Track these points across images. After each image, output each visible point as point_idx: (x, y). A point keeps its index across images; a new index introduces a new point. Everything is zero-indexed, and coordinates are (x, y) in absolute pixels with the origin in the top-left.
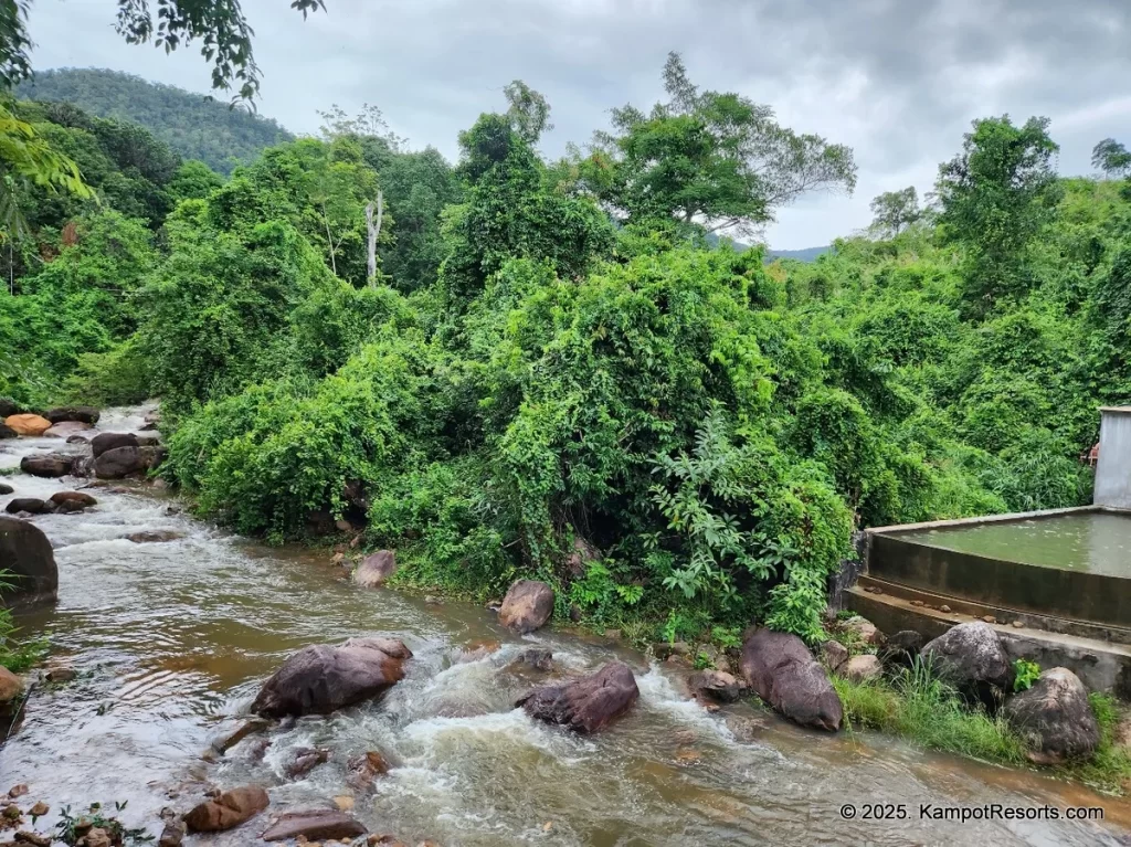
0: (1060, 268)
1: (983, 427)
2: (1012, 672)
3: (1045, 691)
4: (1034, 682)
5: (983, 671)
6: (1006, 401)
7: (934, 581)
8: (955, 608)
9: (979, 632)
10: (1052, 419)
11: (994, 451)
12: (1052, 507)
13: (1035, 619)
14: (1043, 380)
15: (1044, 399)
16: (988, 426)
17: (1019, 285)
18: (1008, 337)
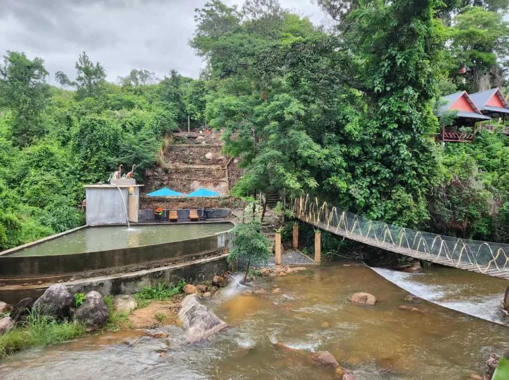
0: (56, 126)
1: (35, 197)
2: (74, 300)
3: (89, 302)
4: (83, 300)
5: (63, 304)
6: (44, 184)
7: (32, 272)
8: (44, 281)
9: (58, 288)
10: (64, 191)
11: (42, 207)
12: (71, 228)
13: (79, 275)
14: (58, 175)
15: (60, 183)
16: (37, 196)
17: (39, 132)
18: (40, 155)
